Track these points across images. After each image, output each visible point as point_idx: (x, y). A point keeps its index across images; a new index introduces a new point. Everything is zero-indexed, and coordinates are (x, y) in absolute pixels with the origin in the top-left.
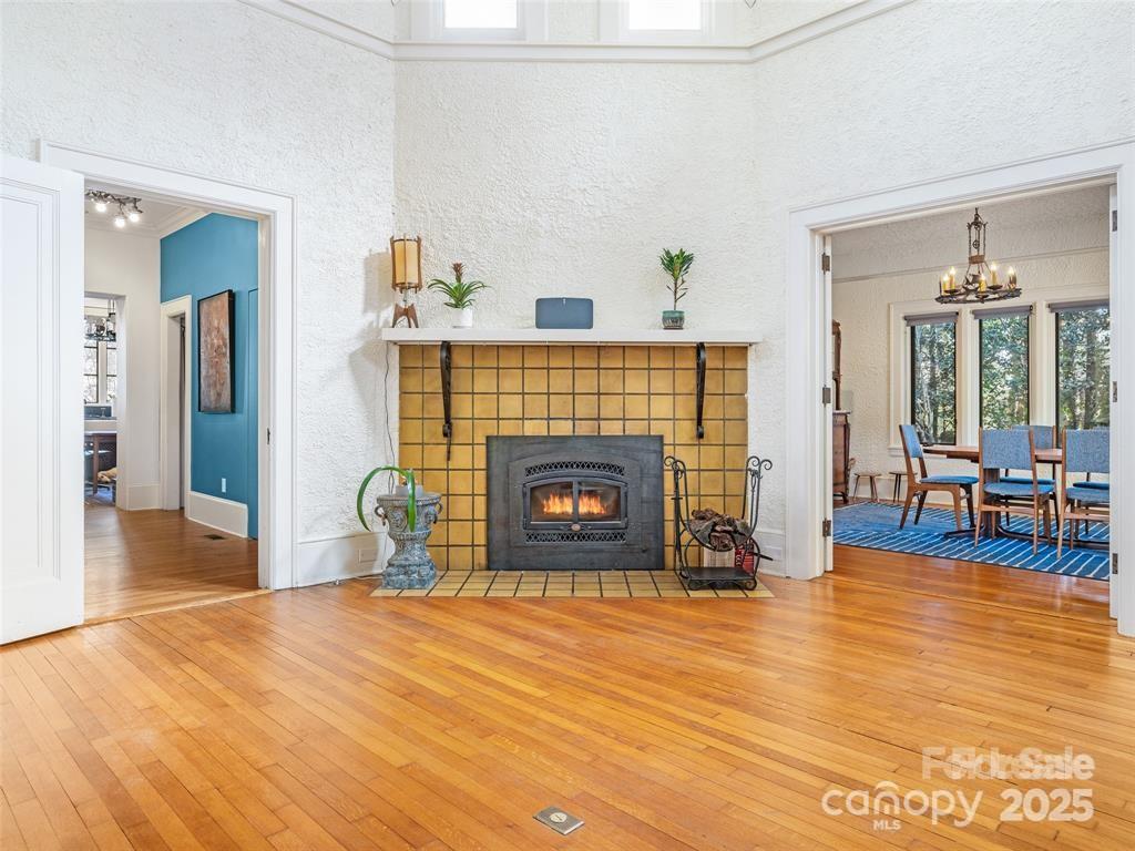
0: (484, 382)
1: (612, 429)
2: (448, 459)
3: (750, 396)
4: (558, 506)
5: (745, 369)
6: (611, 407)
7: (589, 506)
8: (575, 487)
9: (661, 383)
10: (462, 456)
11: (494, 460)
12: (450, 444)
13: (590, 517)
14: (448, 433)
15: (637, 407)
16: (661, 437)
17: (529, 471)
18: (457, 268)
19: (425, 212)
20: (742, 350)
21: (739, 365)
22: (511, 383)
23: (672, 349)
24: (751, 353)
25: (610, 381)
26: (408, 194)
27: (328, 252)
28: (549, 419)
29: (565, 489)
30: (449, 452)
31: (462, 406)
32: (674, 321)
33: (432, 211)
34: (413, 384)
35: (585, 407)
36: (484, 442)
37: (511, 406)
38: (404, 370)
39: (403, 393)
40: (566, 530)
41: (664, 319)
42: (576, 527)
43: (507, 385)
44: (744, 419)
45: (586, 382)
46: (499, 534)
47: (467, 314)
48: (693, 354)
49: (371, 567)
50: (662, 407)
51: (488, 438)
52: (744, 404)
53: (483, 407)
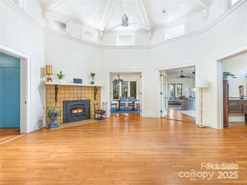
0: (62, 91)
1: (83, 99)
2: (56, 105)
3: (101, 94)
4: (76, 111)
5: (100, 90)
6: (83, 95)
7: (80, 111)
8: (78, 108)
9: (90, 92)
10: (58, 104)
11: (64, 105)
12: (56, 102)
13: (81, 112)
14: (56, 100)
15: (87, 95)
16: (90, 100)
17: (70, 106)
18: (61, 72)
19: (51, 61)
20: (100, 87)
21: (100, 89)
22: (67, 92)
23: (91, 87)
24: (101, 88)
25: (83, 92)
26: (47, 57)
27: (36, 67)
28: (74, 97)
29: (76, 109)
30: (56, 104)
31: (58, 96)
32: (93, 83)
33: (52, 61)
34: (49, 92)
35: (79, 95)
36: (62, 102)
37: (67, 96)
38: (47, 89)
39: (47, 93)
40: (77, 115)
41: (91, 83)
42: (78, 114)
43: (66, 92)
44: (100, 97)
45: (79, 92)
46: (65, 117)
47: (62, 80)
48: (94, 88)
49: (42, 126)
50: (90, 95)
51: (63, 101)
52: (100, 95)
53: (62, 96)
